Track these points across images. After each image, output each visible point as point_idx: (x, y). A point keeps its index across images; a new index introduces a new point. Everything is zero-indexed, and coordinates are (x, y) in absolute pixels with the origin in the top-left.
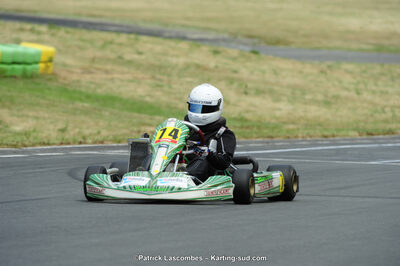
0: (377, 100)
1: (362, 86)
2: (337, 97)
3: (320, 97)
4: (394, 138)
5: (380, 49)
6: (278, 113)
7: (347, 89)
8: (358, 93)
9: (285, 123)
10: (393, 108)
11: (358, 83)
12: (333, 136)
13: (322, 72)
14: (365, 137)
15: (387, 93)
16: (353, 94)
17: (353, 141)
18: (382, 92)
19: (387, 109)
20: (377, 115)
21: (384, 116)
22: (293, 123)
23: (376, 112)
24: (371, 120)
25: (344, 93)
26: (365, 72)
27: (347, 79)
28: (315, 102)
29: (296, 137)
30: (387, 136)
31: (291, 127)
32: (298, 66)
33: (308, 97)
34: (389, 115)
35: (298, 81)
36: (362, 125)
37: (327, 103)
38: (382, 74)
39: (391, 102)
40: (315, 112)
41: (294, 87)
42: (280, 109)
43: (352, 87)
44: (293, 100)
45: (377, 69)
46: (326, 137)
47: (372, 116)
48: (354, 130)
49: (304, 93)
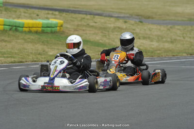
1: (185, 35)
2: (175, 40)
3: (169, 40)
6: (153, 46)
7: (180, 37)
9: (156, 50)
12: (177, 55)
13: (169, 30)
14: (189, 56)
16: (182, 38)
22: (159, 50)
25: (178, 38)
27: (179, 32)
28: (167, 42)
29: (162, 56)
31: (159, 52)
32: (159, 27)
33: (164, 40)
35: (159, 33)
37: (172, 42)
40: (167, 46)
41: (158, 36)
42: (153, 45)
44: (158, 41)
46: (174, 56)
49: (162, 38)
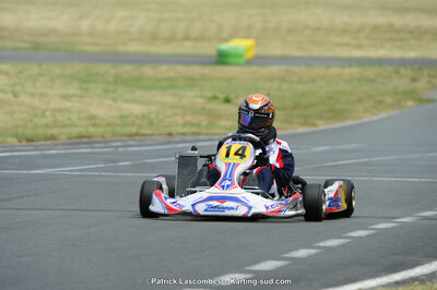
0: (37, 103)
4: (56, 145)
5: (36, 47)
8: (15, 96)
10: (54, 111)
11: (14, 84)
15: (47, 95)
17: (11, 148)
18: (42, 95)
19: (48, 113)
20: (37, 120)
21: (44, 121)
23: (35, 115)
24: (30, 125)
26: (21, 72)
30: (48, 142)
34: (50, 119)
36: (20, 130)
38: (40, 75)
39: (52, 105)
43: (8, 89)
45: (34, 69)
47: (31, 121)
48: (12, 136)
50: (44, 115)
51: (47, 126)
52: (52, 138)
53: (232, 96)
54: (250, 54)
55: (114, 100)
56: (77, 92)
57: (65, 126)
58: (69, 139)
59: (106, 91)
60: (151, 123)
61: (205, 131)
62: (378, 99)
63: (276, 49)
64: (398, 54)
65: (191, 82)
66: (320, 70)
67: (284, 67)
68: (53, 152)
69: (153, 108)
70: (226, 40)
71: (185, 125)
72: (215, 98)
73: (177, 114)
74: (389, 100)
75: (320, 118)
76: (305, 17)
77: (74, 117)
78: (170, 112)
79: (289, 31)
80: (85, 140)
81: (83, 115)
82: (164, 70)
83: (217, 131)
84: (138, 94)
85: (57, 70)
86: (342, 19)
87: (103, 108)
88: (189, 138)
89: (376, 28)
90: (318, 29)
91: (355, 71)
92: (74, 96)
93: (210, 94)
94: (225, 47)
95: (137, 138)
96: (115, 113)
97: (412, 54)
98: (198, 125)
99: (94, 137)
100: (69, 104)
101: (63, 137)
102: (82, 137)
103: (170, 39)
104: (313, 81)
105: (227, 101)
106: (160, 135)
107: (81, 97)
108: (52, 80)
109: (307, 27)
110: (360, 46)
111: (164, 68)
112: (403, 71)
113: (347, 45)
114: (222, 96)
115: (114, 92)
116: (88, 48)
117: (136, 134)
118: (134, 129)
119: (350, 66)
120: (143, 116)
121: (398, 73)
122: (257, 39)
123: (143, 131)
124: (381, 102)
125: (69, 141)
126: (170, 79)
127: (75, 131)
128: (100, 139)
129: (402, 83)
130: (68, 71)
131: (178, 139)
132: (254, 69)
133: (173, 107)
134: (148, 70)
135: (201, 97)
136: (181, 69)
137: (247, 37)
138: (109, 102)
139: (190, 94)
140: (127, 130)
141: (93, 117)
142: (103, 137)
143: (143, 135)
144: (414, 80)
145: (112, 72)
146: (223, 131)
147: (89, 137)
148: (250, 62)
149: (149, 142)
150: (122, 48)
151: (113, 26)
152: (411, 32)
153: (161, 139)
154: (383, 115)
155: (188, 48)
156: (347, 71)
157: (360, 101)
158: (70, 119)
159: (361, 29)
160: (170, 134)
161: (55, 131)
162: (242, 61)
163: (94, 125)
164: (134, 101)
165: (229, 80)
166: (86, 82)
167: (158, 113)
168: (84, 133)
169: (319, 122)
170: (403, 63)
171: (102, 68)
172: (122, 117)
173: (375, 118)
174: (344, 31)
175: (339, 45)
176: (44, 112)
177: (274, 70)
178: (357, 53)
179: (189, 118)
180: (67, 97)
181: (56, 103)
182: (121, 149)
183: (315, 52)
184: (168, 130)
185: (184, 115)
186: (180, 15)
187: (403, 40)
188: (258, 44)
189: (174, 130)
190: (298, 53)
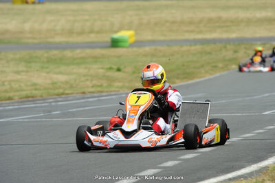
50: (3, 85)
51: (6, 91)
52: (10, 99)
53: (122, 67)
54: (132, 40)
55: (48, 73)
56: (24, 69)
57: (18, 91)
58: (21, 98)
59: (43, 68)
60: (71, 87)
61: (106, 90)
62: (214, 65)
63: (148, 36)
64: (225, 36)
65: (96, 59)
66: (176, 48)
67: (153, 47)
68: (11, 107)
69: (73, 77)
70: (116, 32)
71: (93, 87)
72: (111, 69)
73: (87, 80)
74: (220, 65)
75: (178, 78)
76: (165, 15)
77: (22, 85)
78: (83, 79)
79: (156, 24)
80: (30, 99)
81: (29, 83)
82: (78, 53)
83: (113, 89)
84: (63, 68)
85: (11, 56)
86: (188, 15)
87: (41, 78)
88: (96, 95)
89: (210, 20)
90: (174, 22)
91: (198, 47)
92: (22, 71)
93: (108, 66)
94: (116, 36)
95: (63, 96)
96: (49, 81)
97: (234, 36)
98: (101, 86)
99: (36, 97)
100: (19, 77)
101: (16, 98)
102: (29, 97)
103: (82, 33)
104: (172, 55)
105: (119, 70)
106: (77, 93)
107: (27, 72)
108: (8, 62)
109: (167, 21)
110: (201, 32)
111: (78, 51)
112: (228, 47)
113: (192, 31)
114: (115, 67)
115: (47, 68)
116: (30, 41)
117: (63, 94)
118: (61, 91)
119: (195, 45)
120: (66, 83)
121: (225, 47)
122: (136, 30)
123: (67, 92)
124: (216, 67)
125: (20, 100)
126: (82, 58)
127: (24, 93)
128: (40, 98)
129: (229, 54)
130: (18, 56)
131: (89, 96)
132: (135, 49)
133: (85, 76)
134: (68, 53)
135: (102, 68)
136: (88, 51)
137: (129, 29)
138: (45, 74)
139: (95, 66)
140: (57, 91)
141: (35, 84)
142: (41, 96)
143: (68, 94)
144: (236, 52)
145: (46, 55)
146: (117, 89)
147: (33, 97)
148: (132, 45)
149: (70, 98)
150: (51, 40)
151: (45, 26)
152: (232, 22)
153: (78, 96)
154: (218, 74)
155: (92, 38)
156: (193, 48)
157: (202, 66)
158: (20, 86)
159: (201, 21)
160: (84, 93)
161: (11, 94)
162: (127, 44)
163: (36, 89)
164: (60, 73)
165: (119, 57)
166: (30, 62)
167: (75, 80)
168: (30, 95)
169: (177, 81)
170: (228, 41)
171: (39, 53)
172: (53, 83)
173: (212, 77)
174: (191, 23)
175: (187, 31)
176: (3, 83)
177: (147, 49)
178: (199, 36)
179: (94, 82)
180: (18, 72)
181: (11, 77)
182: (53, 104)
183: (173, 37)
184: (83, 90)
185: (92, 80)
186: (87, 17)
187: (227, 26)
188: (136, 34)
189: (86, 90)
190: (162, 38)
